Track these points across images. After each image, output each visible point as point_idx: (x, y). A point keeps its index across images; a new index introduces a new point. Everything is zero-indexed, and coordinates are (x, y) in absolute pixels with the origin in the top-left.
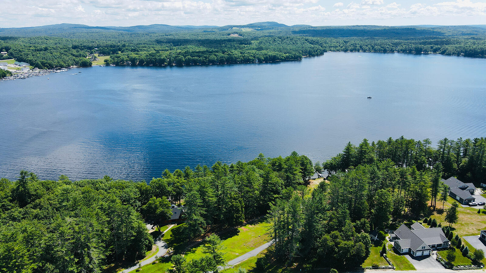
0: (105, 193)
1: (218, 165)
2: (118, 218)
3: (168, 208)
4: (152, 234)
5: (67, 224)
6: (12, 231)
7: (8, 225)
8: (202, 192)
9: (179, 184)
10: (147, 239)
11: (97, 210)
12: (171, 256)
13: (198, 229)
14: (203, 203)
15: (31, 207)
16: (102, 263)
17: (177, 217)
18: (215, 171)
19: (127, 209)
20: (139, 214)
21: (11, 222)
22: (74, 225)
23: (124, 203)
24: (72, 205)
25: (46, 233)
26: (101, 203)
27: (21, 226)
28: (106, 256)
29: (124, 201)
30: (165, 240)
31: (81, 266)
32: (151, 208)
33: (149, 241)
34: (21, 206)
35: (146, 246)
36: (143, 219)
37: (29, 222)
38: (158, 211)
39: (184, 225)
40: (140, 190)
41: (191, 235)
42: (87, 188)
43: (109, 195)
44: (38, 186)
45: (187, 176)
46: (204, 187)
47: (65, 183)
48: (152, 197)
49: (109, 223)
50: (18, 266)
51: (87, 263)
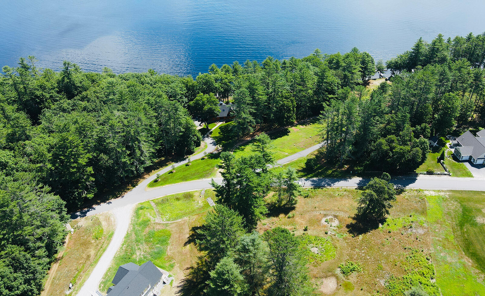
0: (151, 87)
1: (269, 61)
2: (166, 114)
3: (216, 105)
4: (200, 130)
5: (116, 118)
6: (64, 122)
7: (59, 116)
8: (252, 90)
9: (226, 80)
10: (196, 135)
11: (144, 104)
12: (220, 153)
13: (247, 127)
14: (252, 101)
15: (79, 100)
16: (152, 156)
17: (225, 115)
18: (266, 67)
19: (174, 105)
20: (186, 110)
21: (61, 113)
22: (123, 119)
23: (171, 99)
24: (119, 99)
25: (96, 125)
26: (147, 97)
27: (72, 118)
28: (156, 150)
29: (170, 97)
30: (213, 137)
31: (133, 158)
32: (199, 104)
33: (197, 137)
34: (69, 98)
35: (195, 142)
36: (190, 115)
37: (79, 114)
38: (206, 108)
39: (233, 123)
40: (187, 86)
41: (240, 133)
42: (132, 81)
43: (155, 90)
44: (83, 78)
45: (235, 71)
46: (253, 85)
47: (109, 75)
48: (198, 93)
49: (157, 117)
50: (75, 155)
51: (139, 155)
